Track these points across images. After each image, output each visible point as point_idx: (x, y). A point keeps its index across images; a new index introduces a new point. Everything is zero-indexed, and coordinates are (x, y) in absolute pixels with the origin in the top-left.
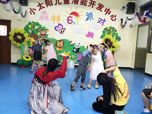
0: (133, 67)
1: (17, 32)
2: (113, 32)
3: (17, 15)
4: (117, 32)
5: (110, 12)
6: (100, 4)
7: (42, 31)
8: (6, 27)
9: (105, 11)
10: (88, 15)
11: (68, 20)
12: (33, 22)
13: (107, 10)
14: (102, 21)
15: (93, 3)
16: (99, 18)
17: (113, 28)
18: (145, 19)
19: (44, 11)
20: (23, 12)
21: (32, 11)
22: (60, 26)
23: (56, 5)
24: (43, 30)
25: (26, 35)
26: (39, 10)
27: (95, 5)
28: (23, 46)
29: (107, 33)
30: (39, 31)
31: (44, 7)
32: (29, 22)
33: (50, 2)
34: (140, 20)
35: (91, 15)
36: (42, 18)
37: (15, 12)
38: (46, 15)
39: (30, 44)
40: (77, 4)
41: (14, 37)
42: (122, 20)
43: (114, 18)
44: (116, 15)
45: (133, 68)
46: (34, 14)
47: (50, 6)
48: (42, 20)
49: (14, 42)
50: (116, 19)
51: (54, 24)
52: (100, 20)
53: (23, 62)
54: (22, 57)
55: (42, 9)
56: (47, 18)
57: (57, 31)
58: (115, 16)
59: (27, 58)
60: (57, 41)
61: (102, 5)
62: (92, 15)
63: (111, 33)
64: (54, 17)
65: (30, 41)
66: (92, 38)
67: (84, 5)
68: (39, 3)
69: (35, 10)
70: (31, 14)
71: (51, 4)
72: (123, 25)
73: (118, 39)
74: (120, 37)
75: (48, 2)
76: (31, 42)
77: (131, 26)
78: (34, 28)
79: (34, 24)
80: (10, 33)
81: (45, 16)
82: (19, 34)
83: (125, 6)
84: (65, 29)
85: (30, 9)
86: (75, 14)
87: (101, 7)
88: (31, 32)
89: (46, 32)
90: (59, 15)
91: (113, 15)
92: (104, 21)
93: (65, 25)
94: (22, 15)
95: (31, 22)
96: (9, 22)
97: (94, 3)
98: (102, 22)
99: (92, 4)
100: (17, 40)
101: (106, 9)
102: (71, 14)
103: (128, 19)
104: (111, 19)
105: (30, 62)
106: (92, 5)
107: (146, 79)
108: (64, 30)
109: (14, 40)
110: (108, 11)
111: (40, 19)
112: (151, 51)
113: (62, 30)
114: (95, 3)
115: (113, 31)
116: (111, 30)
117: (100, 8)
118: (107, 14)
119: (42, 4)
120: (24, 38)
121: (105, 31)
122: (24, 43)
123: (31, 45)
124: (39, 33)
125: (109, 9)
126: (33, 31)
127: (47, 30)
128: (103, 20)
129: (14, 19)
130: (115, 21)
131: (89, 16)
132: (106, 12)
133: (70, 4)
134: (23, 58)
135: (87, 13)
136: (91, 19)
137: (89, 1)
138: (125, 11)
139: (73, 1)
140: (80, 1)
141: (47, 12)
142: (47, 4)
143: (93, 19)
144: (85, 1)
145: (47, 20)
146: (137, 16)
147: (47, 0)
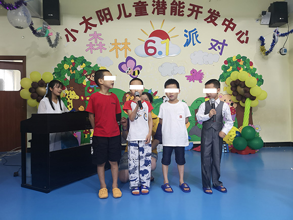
1: (37, 79)
2: (245, 67)
4: (254, 66)
6: (212, 11)
7: (92, 74)
9: (223, 24)
10: (188, 34)
11: (146, 48)
12: (73, 57)
14: (219, 45)
15: (196, 9)
16: (212, 40)
17: (244, 58)
19: (95, 32)
21: (71, 35)
23: (119, 18)
24: (94, 72)
26: (85, 32)
27: (201, 13)
29: (233, 70)
30: (86, 76)
31: (95, 26)
32: (65, 58)
33: (107, 14)
35: (194, 35)
36: (91, 48)
38: (99, 41)
39: (68, 103)
40: (164, 14)
41: (30, 90)
42: (262, 39)
43: (244, 38)
44: (247, 32)
46: (75, 39)
47: (107, 22)
48: (92, 52)
49: (31, 102)
50: (247, 38)
51: (117, 57)
52: (214, 43)
55: (91, 29)
56: (101, 47)
57: (125, 72)
58: (245, 32)
60: (126, 94)
61: (216, 13)
62: (197, 34)
63: (242, 69)
64: (116, 45)
65: (67, 97)
66: (201, 82)
67: (179, 15)
68: (84, 18)
69: (77, 32)
70: (68, 41)
71: (108, 17)
72: (268, 50)
73: (260, 81)
74: (261, 76)
75: (103, 14)
76: (69, 101)
77: (282, 52)
78: (74, 69)
79: (75, 60)
80: (22, 82)
81: (98, 43)
82: (42, 83)
84: (141, 67)
85: (66, 30)
86: (161, 34)
87: (214, 17)
88: (68, 78)
90: (126, 39)
91: (241, 31)
92: (224, 44)
93: (142, 59)
95: (68, 57)
97: (198, 9)
98: (219, 47)
99: (195, 11)
100: (39, 97)
101: (226, 20)
102: (153, 34)
103: (279, 34)
104: (239, 39)
106: (195, 13)
108: (139, 69)
109: (32, 97)
110: (229, 24)
111: (87, 51)
113: (134, 69)
114: (200, 10)
115: (245, 64)
116: (241, 63)
117: (213, 18)
118: (229, 29)
119: (91, 18)
121: (227, 65)
123: (70, 107)
124: (87, 80)
125: (232, 19)
126: (72, 76)
128: (220, 43)
129: (33, 52)
130: (247, 42)
131: (191, 38)
132: (225, 27)
133: (148, 14)
135: (186, 31)
136: (195, 42)
137: (187, 6)
138: (267, 20)
139: (154, 9)
140: (169, 6)
141: (101, 35)
142: (101, 19)
143: (200, 43)
144: (180, 7)
145: (101, 52)
147: (100, 11)
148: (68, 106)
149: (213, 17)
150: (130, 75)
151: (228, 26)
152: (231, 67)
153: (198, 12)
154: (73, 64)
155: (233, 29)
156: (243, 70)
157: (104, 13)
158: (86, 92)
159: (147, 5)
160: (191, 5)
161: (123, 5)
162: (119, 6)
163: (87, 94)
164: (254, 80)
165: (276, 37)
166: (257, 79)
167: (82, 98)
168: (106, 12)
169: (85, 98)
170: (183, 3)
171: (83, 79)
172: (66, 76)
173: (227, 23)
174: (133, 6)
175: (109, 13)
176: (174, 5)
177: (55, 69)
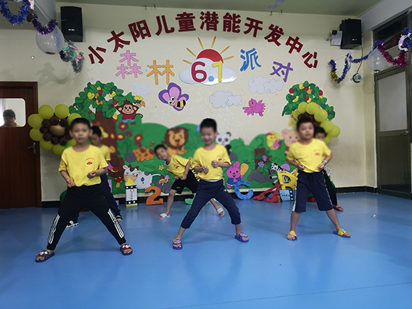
0: (374, 185)
2: (314, 97)
4: (324, 95)
5: (301, 46)
6: (274, 27)
7: (124, 105)
8: (22, 101)
9: (287, 44)
10: (245, 55)
11: (194, 73)
12: (99, 83)
14: (282, 69)
15: (254, 24)
16: (275, 63)
17: (313, 85)
18: (403, 54)
19: (128, 51)
21: (96, 54)
22: (174, 91)
23: (158, 34)
24: (127, 102)
26: (115, 51)
27: (261, 29)
29: (300, 101)
30: (117, 108)
31: (128, 43)
32: (89, 84)
33: (143, 28)
35: (253, 56)
36: (122, 71)
38: (132, 63)
40: (216, 30)
42: (332, 63)
43: (312, 61)
44: (316, 54)
45: (376, 187)
46: (101, 61)
47: (143, 38)
48: (124, 77)
50: (316, 62)
51: (157, 84)
52: (277, 67)
55: (122, 47)
56: (136, 71)
57: (167, 103)
58: (313, 54)
60: (168, 130)
61: (278, 29)
62: (256, 55)
63: (310, 99)
64: (155, 68)
66: (261, 115)
67: (234, 31)
68: (113, 33)
69: (104, 50)
70: (93, 62)
71: (144, 32)
72: (339, 77)
73: (331, 114)
74: (332, 107)
75: (137, 29)
77: (356, 79)
78: (101, 98)
79: (102, 88)
80: (31, 120)
82: (54, 120)
84: (187, 96)
85: (90, 48)
86: (212, 55)
87: (276, 34)
88: (94, 111)
89: (135, 108)
90: (168, 61)
91: (308, 53)
92: (289, 68)
93: (188, 86)
95: (93, 83)
96: (32, 87)
97: (257, 24)
98: (283, 72)
99: (254, 27)
100: (54, 138)
102: (201, 55)
103: (352, 59)
104: (306, 62)
106: (253, 29)
108: (185, 99)
109: (45, 138)
110: (294, 44)
111: (117, 75)
113: (178, 99)
114: (260, 25)
115: (313, 93)
116: (309, 92)
117: (275, 36)
118: (294, 50)
119: (122, 33)
121: (292, 94)
124: (118, 113)
125: (297, 38)
126: (99, 108)
127: (139, 102)
128: (284, 67)
129: (47, 77)
130: (315, 67)
131: (249, 60)
132: (290, 47)
133: (195, 30)
135: (242, 51)
136: (254, 65)
137: (244, 21)
138: (338, 41)
139: (203, 23)
140: (221, 20)
141: (135, 54)
142: (135, 34)
143: (260, 66)
144: (235, 22)
145: (136, 77)
146: (379, 49)
147: (134, 24)
149: (275, 34)
150: (174, 107)
151: (293, 47)
152: (297, 97)
153: (257, 28)
154: (100, 92)
155: (299, 50)
156: (312, 101)
157: (139, 26)
158: (117, 129)
159: (194, 17)
160: (248, 19)
161: (163, 17)
162: (158, 18)
163: (118, 131)
164: (324, 113)
165: (349, 63)
166: (328, 111)
167: (113, 136)
168: (142, 25)
169: (116, 137)
170: (239, 16)
171: (113, 112)
172: (91, 107)
173: (292, 42)
174: (177, 19)
175: (146, 27)
176: (228, 18)
177: (77, 98)
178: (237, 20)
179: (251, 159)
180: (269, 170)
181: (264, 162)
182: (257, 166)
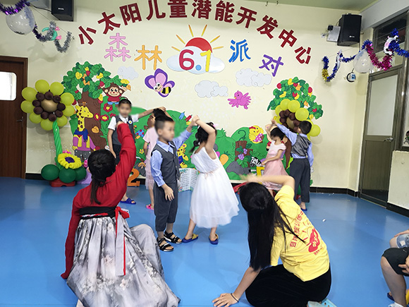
1: (44, 90)
2: (302, 94)
3: (44, 43)
4: (313, 93)
5: (295, 40)
6: (268, 19)
8: (14, 76)
9: (280, 37)
10: (235, 46)
11: (182, 60)
12: (87, 64)
13: (285, 35)
14: (272, 63)
15: (248, 14)
16: (265, 56)
17: (302, 82)
18: (388, 58)
19: (118, 34)
20: (60, 36)
21: (86, 34)
22: (160, 76)
23: (149, 18)
24: (113, 85)
25: (67, 98)
26: (105, 32)
27: (254, 20)
28: (60, 128)
29: (287, 96)
30: (104, 89)
31: (118, 26)
32: (78, 64)
33: (134, 12)
34: (375, 61)
35: (243, 48)
36: (111, 54)
37: (39, 36)
38: (121, 46)
39: (79, 123)
40: (207, 18)
41: (34, 103)
42: (326, 60)
43: (304, 57)
44: (309, 49)
45: (356, 190)
46: (91, 42)
47: (134, 21)
48: (112, 60)
49: (34, 118)
50: (309, 58)
51: (144, 68)
52: (267, 60)
53: (59, 171)
54: (56, 159)
55: (112, 29)
56: (125, 54)
57: (152, 88)
58: (307, 50)
59: (70, 160)
61: (272, 21)
62: (246, 47)
63: (298, 96)
64: (143, 51)
65: (78, 114)
66: (246, 108)
67: (226, 20)
68: (104, 14)
69: (94, 31)
70: (82, 42)
71: (135, 15)
72: (330, 75)
73: (317, 111)
74: (321, 106)
75: (128, 12)
77: (350, 78)
78: (89, 79)
79: (90, 69)
80: (25, 93)
82: (49, 96)
83: (335, 23)
84: (173, 84)
85: (81, 28)
86: (202, 44)
87: (270, 26)
88: (81, 90)
89: (121, 92)
90: (157, 47)
91: (302, 48)
92: (279, 62)
93: (175, 73)
94: (57, 44)
95: (82, 63)
96: (23, 63)
97: (251, 15)
98: (272, 65)
99: (247, 17)
100: (44, 113)
101: (284, 31)
102: (192, 43)
103: (342, 58)
104: (298, 58)
105: (78, 172)
106: (246, 20)
107: (391, 221)
109: (36, 112)
110: (288, 38)
111: (106, 57)
112: (404, 145)
113: (164, 85)
114: (253, 16)
115: (302, 90)
116: (298, 88)
117: (269, 28)
118: (287, 44)
119: (113, 15)
120: (61, 108)
121: (280, 90)
122: (61, 120)
124: (103, 94)
125: (292, 32)
126: (86, 89)
127: (125, 85)
128: (275, 61)
129: (37, 54)
130: (307, 62)
131: (239, 51)
132: (282, 40)
133: (186, 16)
134: (59, 161)
135: (233, 42)
136: (244, 56)
137: (237, 10)
138: (335, 37)
139: (195, 10)
140: (214, 8)
141: (124, 38)
142: (126, 17)
143: (250, 58)
144: (228, 11)
145: (124, 60)
146: (367, 50)
147: (125, 7)
148: (79, 126)
149: (268, 26)
150: (159, 93)
151: (286, 40)
152: (285, 93)
153: (250, 18)
154: (88, 73)
156: (300, 98)
157: (130, 10)
158: (102, 110)
159: (186, 4)
160: (242, 8)
162: (150, 2)
163: (103, 112)
167: (97, 117)
168: (133, 9)
169: (100, 117)
170: (232, 5)
171: (99, 93)
172: (78, 87)
174: (169, 4)
175: (137, 11)
176: (221, 6)
177: (65, 77)
178: (230, 9)
179: (232, 150)
180: (248, 163)
181: (245, 155)
182: (237, 158)
